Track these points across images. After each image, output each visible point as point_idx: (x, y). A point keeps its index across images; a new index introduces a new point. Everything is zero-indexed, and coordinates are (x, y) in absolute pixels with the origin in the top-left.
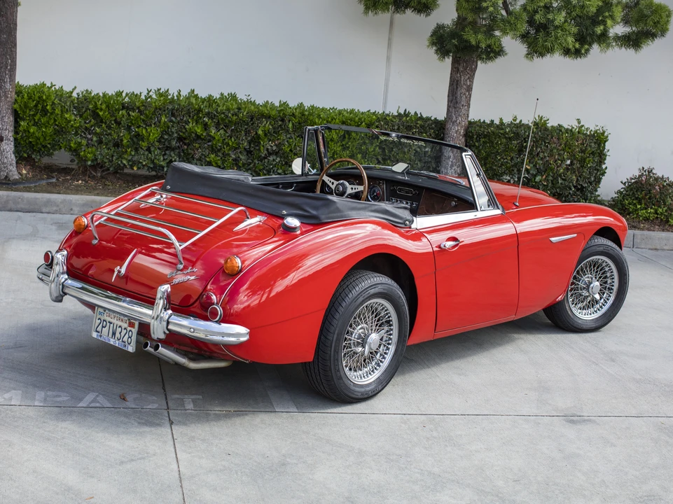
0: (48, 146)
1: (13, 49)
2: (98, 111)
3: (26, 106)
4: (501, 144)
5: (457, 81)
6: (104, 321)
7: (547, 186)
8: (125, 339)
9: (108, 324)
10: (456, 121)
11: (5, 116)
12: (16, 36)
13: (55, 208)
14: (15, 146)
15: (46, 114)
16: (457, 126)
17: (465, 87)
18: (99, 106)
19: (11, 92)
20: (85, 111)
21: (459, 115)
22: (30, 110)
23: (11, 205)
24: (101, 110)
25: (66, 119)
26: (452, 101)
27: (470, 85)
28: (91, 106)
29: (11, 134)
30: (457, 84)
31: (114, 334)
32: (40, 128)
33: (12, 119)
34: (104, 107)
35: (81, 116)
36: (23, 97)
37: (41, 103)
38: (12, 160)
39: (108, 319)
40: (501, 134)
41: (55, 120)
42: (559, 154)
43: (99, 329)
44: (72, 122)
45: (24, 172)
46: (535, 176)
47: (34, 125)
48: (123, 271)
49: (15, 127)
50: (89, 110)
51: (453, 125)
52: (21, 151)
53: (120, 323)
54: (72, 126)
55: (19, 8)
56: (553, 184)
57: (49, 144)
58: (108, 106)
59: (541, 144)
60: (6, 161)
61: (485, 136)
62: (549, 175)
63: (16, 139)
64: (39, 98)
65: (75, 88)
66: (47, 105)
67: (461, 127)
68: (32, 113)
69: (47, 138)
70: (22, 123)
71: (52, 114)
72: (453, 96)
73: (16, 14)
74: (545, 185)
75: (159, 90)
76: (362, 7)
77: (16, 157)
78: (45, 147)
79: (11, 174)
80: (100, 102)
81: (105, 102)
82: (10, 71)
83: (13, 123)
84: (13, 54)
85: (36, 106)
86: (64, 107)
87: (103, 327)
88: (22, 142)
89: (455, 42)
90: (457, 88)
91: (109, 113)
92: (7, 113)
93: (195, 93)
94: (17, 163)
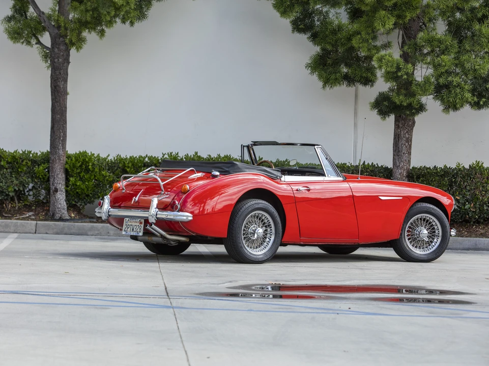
0: (90, 195)
1: (64, 125)
2: (126, 168)
3: (74, 166)
4: (435, 181)
5: (399, 135)
7: (475, 212)
8: (138, 231)
9: (130, 226)
10: (399, 166)
11: (59, 174)
12: (66, 116)
13: (97, 232)
14: (66, 196)
15: (88, 172)
16: (401, 169)
17: (404, 139)
18: (127, 165)
19: (63, 156)
20: (117, 169)
21: (402, 161)
22: (77, 169)
23: (66, 230)
24: (128, 167)
25: (103, 175)
26: (395, 150)
27: (409, 138)
28: (120, 165)
29: (63, 187)
30: (398, 138)
31: (133, 230)
32: (84, 182)
33: (64, 176)
34: (130, 165)
35: (113, 173)
36: (72, 160)
37: (84, 164)
38: (64, 206)
39: (130, 224)
40: (434, 173)
41: (95, 176)
42: (483, 187)
43: (126, 230)
44: (107, 178)
45: (73, 215)
46: (464, 205)
47: (80, 180)
48: (137, 199)
49: (66, 183)
50: (120, 168)
51: (397, 169)
52: (70, 199)
53: (135, 224)
54: (107, 180)
55: (68, 97)
56: (480, 210)
57: (91, 194)
58: (133, 165)
59: (467, 179)
60: (60, 206)
61: (423, 176)
62: (476, 203)
63: (67, 191)
64: (83, 160)
65: (109, 155)
66: (89, 166)
67: (404, 170)
68: (78, 171)
69: (90, 189)
70: (71, 179)
71: (92, 172)
72: (396, 147)
73: (66, 100)
74: (473, 211)
75: (171, 153)
76: (321, 84)
77: (67, 204)
78: (88, 196)
79: (63, 215)
80: (127, 162)
81: (131, 162)
82: (62, 141)
83: (64, 179)
84: (64, 129)
85: (81, 166)
86: (101, 167)
87: (128, 228)
88: (71, 193)
89: (386, 103)
90: (399, 140)
91: (134, 169)
92: (60, 171)
93: (199, 155)
94: (68, 208)
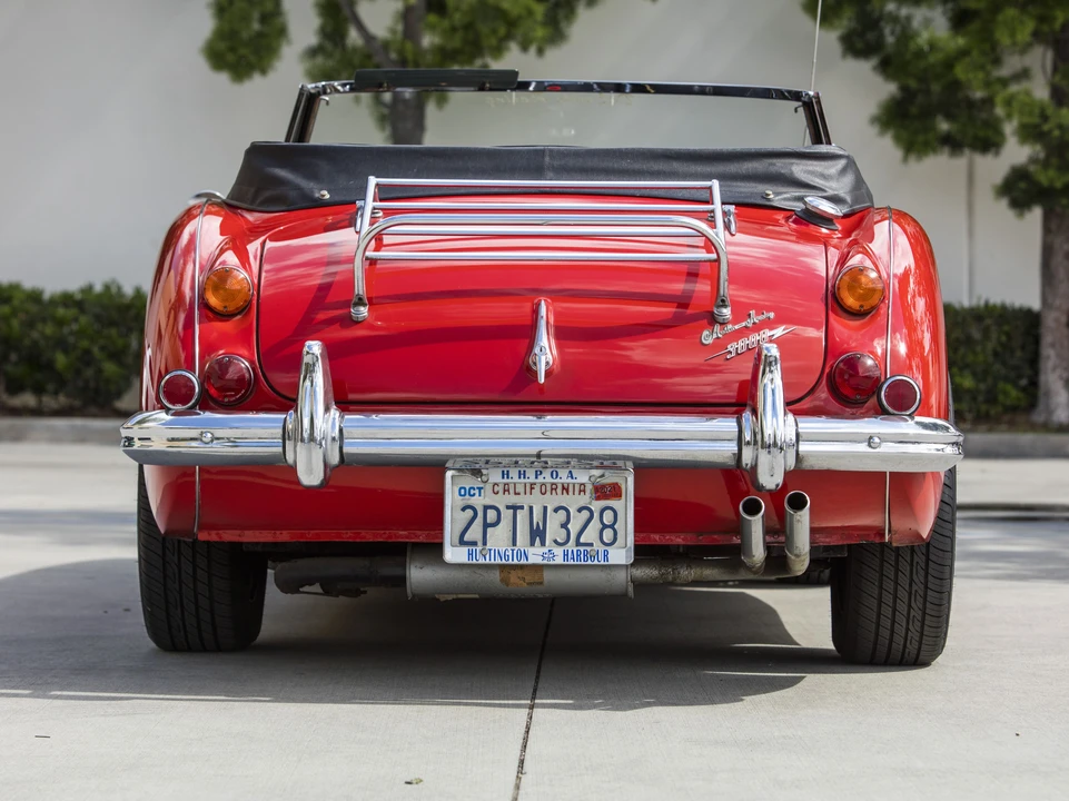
6: (486, 508)
8: (590, 535)
9: (507, 515)
10: (1053, 305)
26: (1045, 276)
31: (538, 533)
39: (506, 500)
43: (475, 533)
53: (557, 500)
72: (1045, 268)
87: (486, 525)
89: (1023, 185)
90: (1050, 255)
